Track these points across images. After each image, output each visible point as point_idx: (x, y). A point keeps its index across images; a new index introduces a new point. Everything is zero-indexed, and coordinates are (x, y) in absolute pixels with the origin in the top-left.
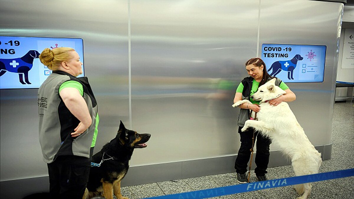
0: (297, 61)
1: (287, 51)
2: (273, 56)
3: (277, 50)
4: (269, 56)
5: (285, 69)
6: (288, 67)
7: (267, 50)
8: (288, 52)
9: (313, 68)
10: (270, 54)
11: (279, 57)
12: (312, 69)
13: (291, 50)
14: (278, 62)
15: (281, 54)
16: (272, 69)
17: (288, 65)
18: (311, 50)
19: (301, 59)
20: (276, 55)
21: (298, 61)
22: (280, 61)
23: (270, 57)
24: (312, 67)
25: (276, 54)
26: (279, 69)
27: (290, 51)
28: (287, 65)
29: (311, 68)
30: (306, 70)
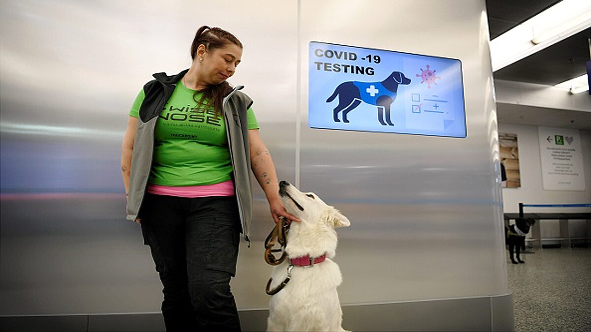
0: (397, 86)
1: (370, 61)
2: (337, 70)
3: (346, 58)
4: (328, 68)
5: (369, 100)
6: (378, 96)
7: (322, 55)
8: (373, 65)
9: (438, 104)
10: (331, 64)
11: (353, 72)
12: (436, 106)
13: (379, 59)
14: (352, 82)
15: (357, 68)
16: (338, 97)
17: (377, 91)
18: (428, 66)
19: (407, 81)
20: (344, 67)
21: (399, 85)
22: (355, 82)
23: (331, 70)
24: (436, 102)
25: (346, 67)
26: (355, 99)
27: (379, 62)
28: (373, 91)
29: (434, 103)
30: (421, 107)
